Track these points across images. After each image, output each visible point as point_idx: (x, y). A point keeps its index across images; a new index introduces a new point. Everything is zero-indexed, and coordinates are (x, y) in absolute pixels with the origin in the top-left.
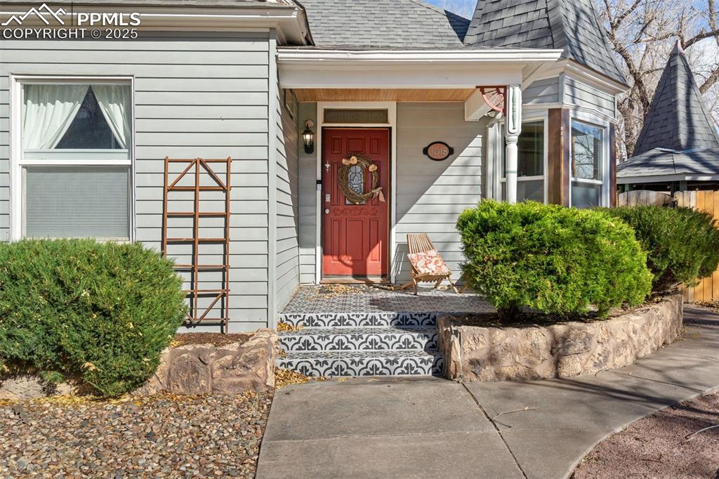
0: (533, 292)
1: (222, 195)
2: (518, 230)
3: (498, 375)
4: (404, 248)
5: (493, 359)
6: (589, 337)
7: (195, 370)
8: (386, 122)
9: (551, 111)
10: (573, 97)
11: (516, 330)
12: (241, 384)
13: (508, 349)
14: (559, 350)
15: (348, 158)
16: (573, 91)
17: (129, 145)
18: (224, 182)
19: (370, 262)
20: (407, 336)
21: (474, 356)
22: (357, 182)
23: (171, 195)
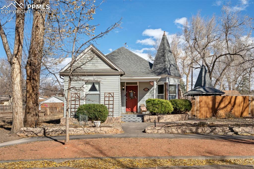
0: (154, 110)
1: (113, 98)
2: (152, 102)
3: (150, 122)
4: (140, 107)
5: (150, 119)
6: (163, 117)
7: (111, 120)
8: (137, 84)
9: (165, 83)
10: (169, 80)
11: (153, 116)
12: (117, 122)
13: (152, 118)
14: (159, 119)
15: (130, 91)
16: (169, 79)
17: (99, 91)
18: (113, 96)
19: (134, 109)
20: (139, 117)
21: (147, 119)
22: (132, 95)
23: (105, 98)
